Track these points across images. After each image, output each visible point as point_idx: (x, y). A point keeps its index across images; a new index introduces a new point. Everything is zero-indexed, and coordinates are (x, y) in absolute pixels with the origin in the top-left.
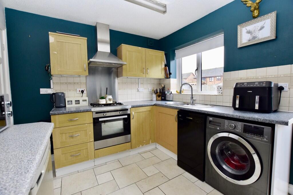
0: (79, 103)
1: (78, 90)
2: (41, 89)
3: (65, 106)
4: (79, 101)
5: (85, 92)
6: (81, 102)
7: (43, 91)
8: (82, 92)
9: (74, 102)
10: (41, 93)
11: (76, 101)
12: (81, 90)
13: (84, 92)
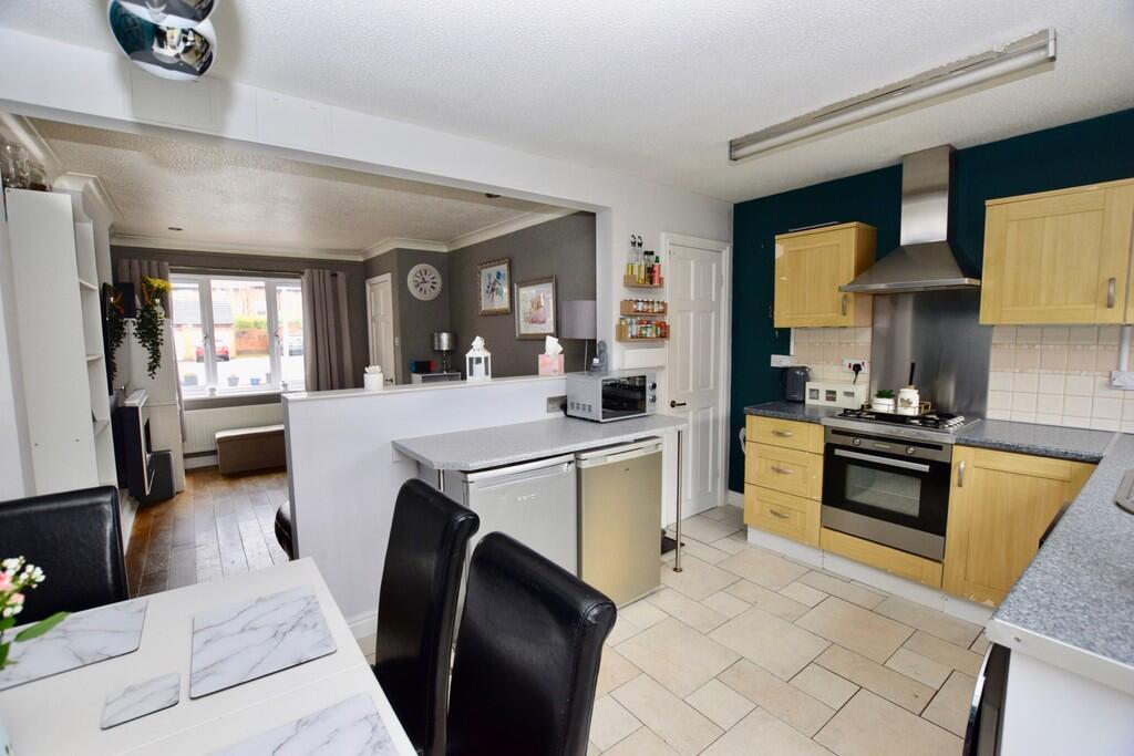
0: (834, 399)
1: (847, 362)
2: (773, 357)
3: (804, 401)
4: (834, 393)
5: (865, 370)
6: (839, 396)
7: (778, 361)
8: (857, 368)
9: (823, 395)
10: (773, 364)
11: (828, 392)
12: (854, 362)
13: (860, 369)
